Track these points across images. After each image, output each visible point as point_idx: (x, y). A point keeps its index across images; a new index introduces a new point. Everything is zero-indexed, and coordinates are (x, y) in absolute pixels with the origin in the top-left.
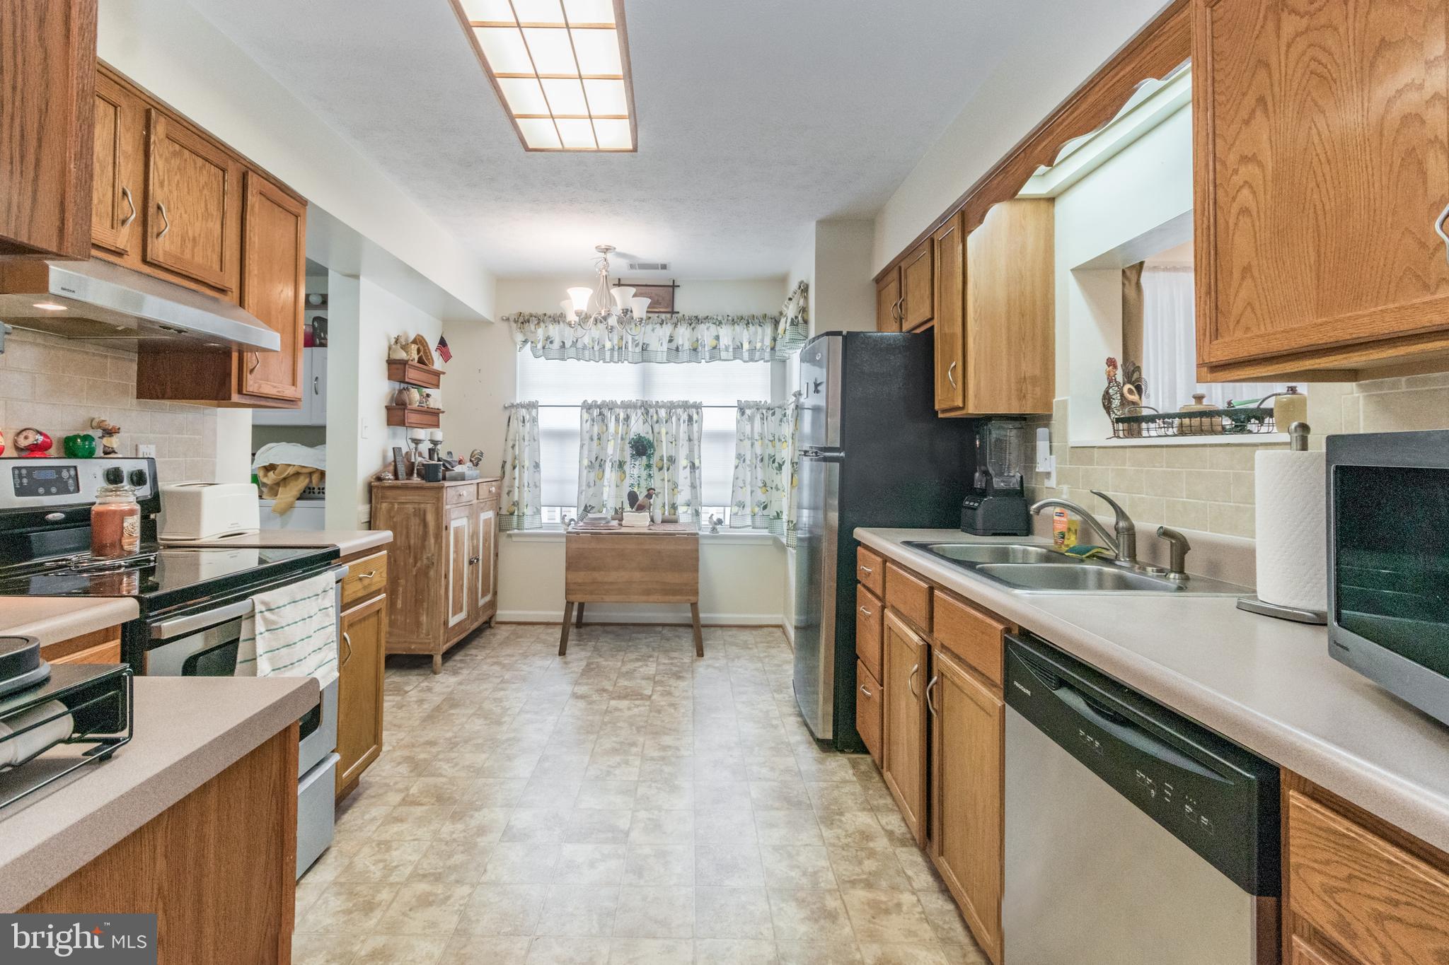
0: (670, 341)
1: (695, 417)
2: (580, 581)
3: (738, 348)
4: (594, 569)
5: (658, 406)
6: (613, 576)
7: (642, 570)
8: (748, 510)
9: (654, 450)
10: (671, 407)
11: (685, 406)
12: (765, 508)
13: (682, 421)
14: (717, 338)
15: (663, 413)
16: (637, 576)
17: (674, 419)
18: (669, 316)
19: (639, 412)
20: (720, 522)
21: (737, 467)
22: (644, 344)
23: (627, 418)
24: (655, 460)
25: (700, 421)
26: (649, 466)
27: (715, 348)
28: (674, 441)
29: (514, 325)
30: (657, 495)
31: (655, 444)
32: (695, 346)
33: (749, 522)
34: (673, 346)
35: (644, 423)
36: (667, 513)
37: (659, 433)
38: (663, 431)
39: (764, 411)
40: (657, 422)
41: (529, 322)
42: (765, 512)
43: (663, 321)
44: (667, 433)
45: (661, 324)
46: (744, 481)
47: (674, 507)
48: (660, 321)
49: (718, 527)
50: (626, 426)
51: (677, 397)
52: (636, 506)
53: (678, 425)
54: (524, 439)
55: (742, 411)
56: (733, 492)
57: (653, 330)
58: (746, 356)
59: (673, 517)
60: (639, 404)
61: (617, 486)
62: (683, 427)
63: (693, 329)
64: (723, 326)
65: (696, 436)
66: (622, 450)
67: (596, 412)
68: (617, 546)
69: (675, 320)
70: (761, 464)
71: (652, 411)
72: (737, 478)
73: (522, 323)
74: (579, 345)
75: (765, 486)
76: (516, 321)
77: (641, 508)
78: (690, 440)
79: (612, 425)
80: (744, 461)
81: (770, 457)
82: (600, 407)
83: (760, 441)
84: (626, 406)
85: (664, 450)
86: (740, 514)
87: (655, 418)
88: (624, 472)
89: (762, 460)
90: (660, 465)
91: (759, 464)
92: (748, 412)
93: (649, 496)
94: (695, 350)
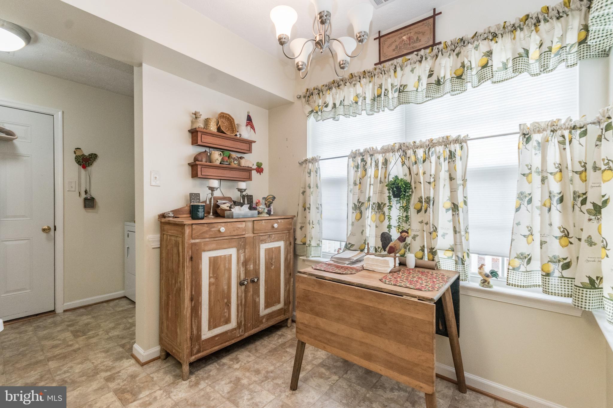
0: (430, 76)
1: (458, 153)
2: (306, 322)
3: (521, 56)
4: (317, 314)
5: (415, 147)
6: (335, 327)
7: (363, 329)
8: (536, 265)
9: (412, 192)
10: (431, 145)
11: (446, 142)
12: (567, 266)
13: (442, 159)
14: (489, 54)
15: (420, 153)
16: (358, 334)
17: (433, 159)
18: (428, 50)
19: (397, 155)
20: (494, 274)
21: (517, 210)
22: (401, 86)
23: (386, 162)
24: (414, 200)
25: (465, 159)
26: (406, 209)
27: (485, 66)
28: (433, 182)
29: (304, 100)
30: (414, 238)
31: (413, 186)
32: (459, 73)
33: (538, 279)
34: (434, 79)
35: (403, 165)
36: (426, 258)
37: (417, 174)
38: (421, 172)
39: (566, 133)
40: (416, 163)
41: (312, 94)
42: (566, 273)
43: (422, 57)
44: (424, 173)
45: (420, 61)
46: (530, 229)
47: (433, 252)
48: (419, 58)
49: (492, 280)
50: (384, 169)
51: (436, 135)
52: (387, 249)
53: (438, 164)
54: (310, 187)
55: (526, 137)
56: (512, 240)
57: (412, 71)
58: (535, 67)
59: (432, 263)
60: (397, 146)
61: (377, 227)
62: (445, 166)
63: (458, 55)
64: (499, 40)
65: (459, 175)
66: (382, 192)
67: (359, 159)
68: (337, 296)
69: (435, 50)
70: (559, 206)
71: (410, 152)
72: (518, 224)
73: (309, 97)
74: (346, 103)
75: (567, 235)
76: (305, 97)
77: (392, 251)
78: (451, 179)
79: (371, 172)
80: (530, 201)
81: (576, 195)
82: (361, 154)
83: (558, 176)
84: (385, 151)
85: (422, 191)
86: (523, 269)
87: (413, 158)
88: (384, 214)
89: (561, 200)
90: (419, 207)
91: (556, 207)
92: (537, 137)
93: (402, 239)
94: (459, 77)
